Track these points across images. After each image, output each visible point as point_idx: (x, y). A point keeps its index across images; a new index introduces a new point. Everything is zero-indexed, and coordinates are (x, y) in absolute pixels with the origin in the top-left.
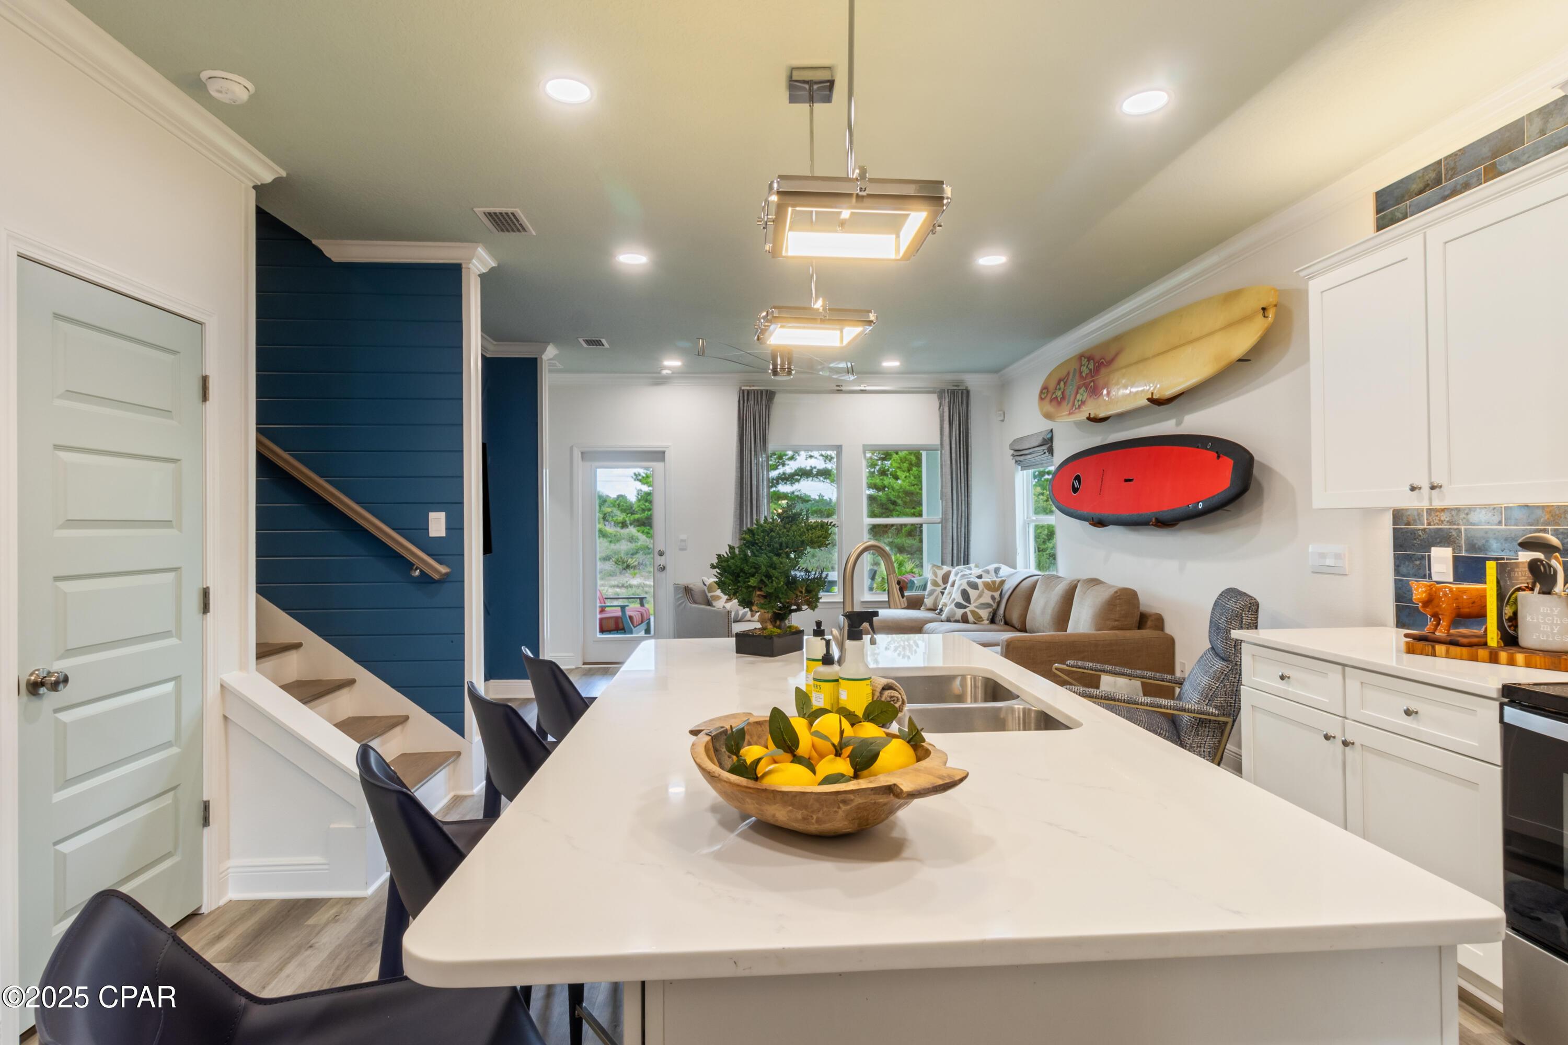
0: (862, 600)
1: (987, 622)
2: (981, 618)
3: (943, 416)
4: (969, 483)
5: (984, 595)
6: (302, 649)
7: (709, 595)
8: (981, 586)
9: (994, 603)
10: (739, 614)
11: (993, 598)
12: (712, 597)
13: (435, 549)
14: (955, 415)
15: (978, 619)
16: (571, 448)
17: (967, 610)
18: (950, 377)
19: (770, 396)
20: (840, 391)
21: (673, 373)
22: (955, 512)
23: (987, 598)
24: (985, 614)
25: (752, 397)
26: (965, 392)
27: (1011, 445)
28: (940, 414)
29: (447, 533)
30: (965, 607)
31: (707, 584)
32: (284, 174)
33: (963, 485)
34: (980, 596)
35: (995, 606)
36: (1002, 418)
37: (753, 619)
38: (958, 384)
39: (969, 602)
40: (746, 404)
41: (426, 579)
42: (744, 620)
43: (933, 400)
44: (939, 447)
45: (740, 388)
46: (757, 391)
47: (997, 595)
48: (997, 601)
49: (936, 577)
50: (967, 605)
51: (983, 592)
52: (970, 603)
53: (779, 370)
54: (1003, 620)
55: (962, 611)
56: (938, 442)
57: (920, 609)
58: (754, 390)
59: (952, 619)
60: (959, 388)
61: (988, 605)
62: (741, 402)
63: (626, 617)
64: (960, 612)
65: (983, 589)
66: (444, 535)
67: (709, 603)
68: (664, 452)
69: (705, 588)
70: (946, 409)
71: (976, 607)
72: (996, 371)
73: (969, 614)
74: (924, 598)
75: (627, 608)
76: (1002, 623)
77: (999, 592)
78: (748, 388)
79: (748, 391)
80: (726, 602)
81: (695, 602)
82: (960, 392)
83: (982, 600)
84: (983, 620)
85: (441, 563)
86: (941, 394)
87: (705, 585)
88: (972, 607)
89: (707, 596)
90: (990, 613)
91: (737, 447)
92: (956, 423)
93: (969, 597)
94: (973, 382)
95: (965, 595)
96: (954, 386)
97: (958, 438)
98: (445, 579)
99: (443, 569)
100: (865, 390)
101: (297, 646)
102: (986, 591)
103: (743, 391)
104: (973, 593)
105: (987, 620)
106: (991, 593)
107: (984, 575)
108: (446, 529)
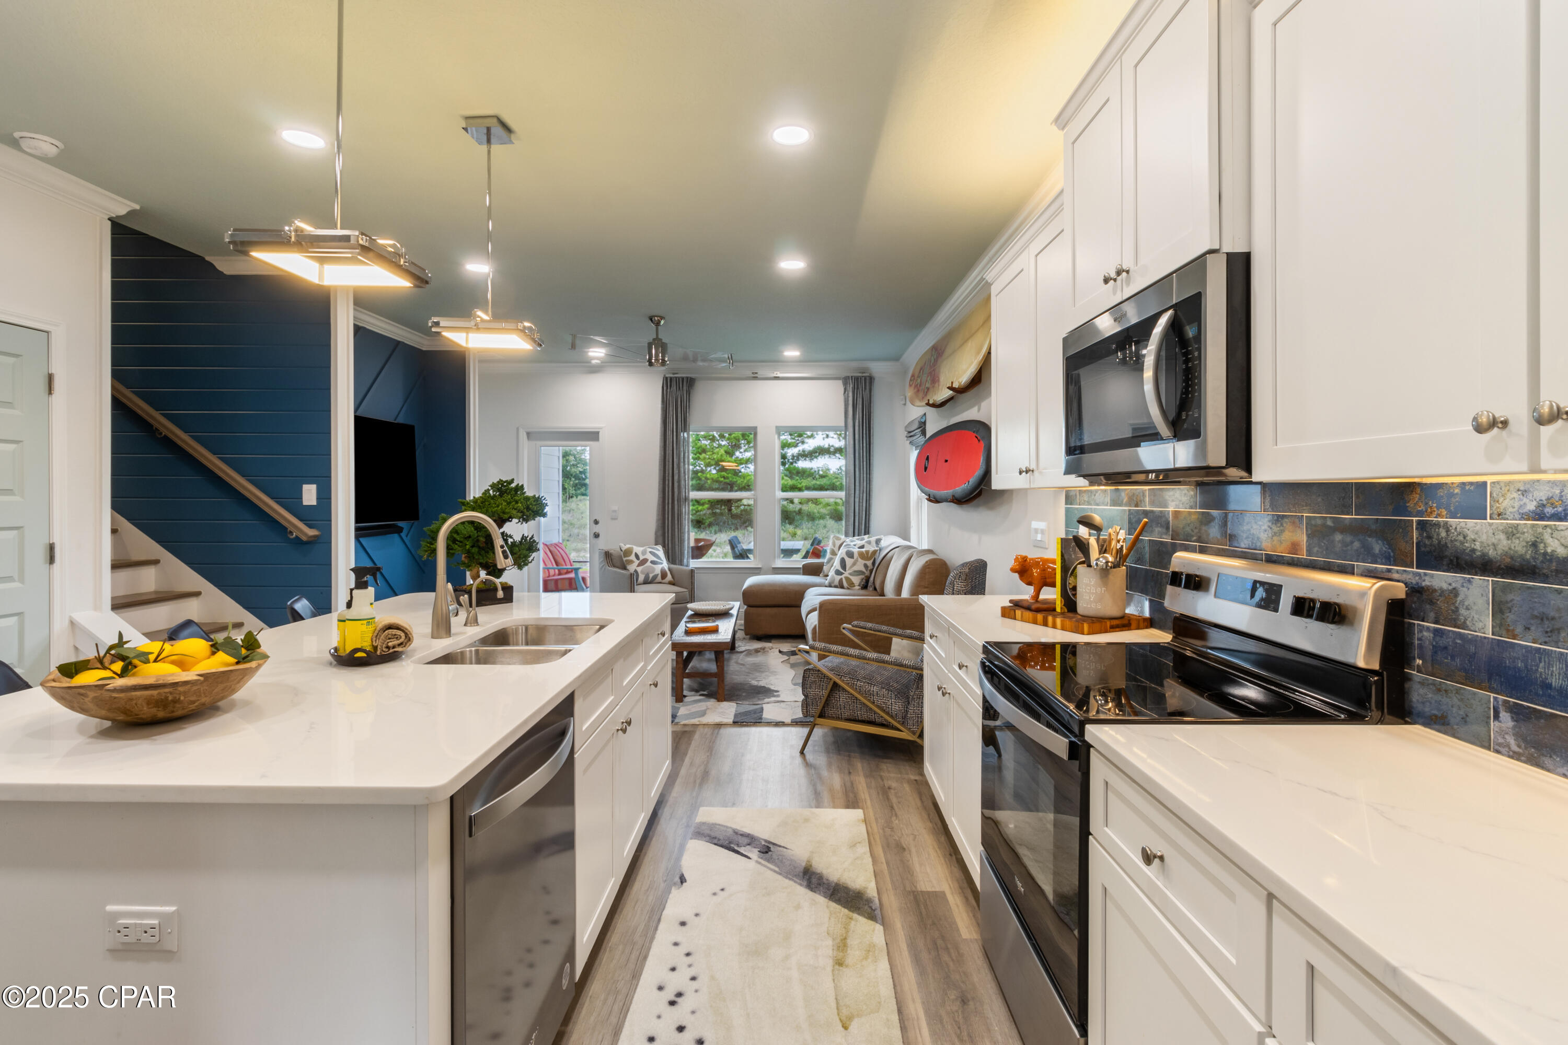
0: (773, 566)
1: (858, 587)
2: (853, 584)
3: (848, 401)
4: (871, 461)
5: (858, 563)
6: (201, 597)
7: (625, 559)
8: (856, 555)
9: (867, 570)
10: (649, 577)
11: (866, 566)
12: (626, 561)
13: (305, 514)
14: (859, 399)
15: (851, 584)
16: (518, 429)
17: (843, 576)
18: (855, 364)
19: (690, 383)
20: (755, 378)
21: (602, 363)
22: (857, 488)
23: (860, 566)
24: (856, 580)
25: (674, 383)
26: (868, 378)
27: (906, 427)
28: (845, 399)
29: (317, 502)
30: (841, 574)
31: (623, 549)
32: (137, 207)
33: (865, 463)
34: (854, 564)
35: (867, 573)
36: (904, 403)
37: (664, 581)
38: (863, 370)
39: (845, 569)
40: (669, 390)
41: (298, 542)
42: (656, 581)
43: (838, 386)
44: (844, 428)
45: (665, 375)
46: (679, 378)
47: (869, 563)
48: (869, 569)
49: (834, 547)
50: (843, 572)
51: (857, 560)
52: (845, 571)
53: (653, 361)
54: (873, 586)
55: (839, 577)
56: (843, 424)
57: (819, 575)
58: (676, 377)
59: (833, 585)
60: (864, 375)
61: (859, 573)
62: (665, 388)
63: (579, 578)
64: (838, 578)
65: (857, 558)
66: (315, 504)
67: (625, 568)
68: (598, 433)
69: (622, 553)
70: (851, 394)
71: (850, 574)
72: (897, 359)
73: (844, 580)
74: (823, 565)
75: (580, 570)
76: (871, 589)
77: (872, 561)
78: (672, 376)
79: (671, 378)
80: (638, 566)
81: (614, 566)
82: (863, 378)
83: (856, 568)
84: (854, 586)
85: (310, 526)
86: (846, 380)
87: (621, 550)
88: (846, 574)
89: (622, 560)
90: (862, 579)
91: (661, 428)
92: (859, 406)
93: (845, 565)
94: (878, 369)
95: (843, 563)
96: (860, 372)
97: (861, 421)
98: (312, 541)
99: (312, 532)
100: (778, 377)
101: (197, 594)
102: (860, 560)
103: (667, 378)
104: (849, 562)
105: (859, 586)
106: (864, 562)
107: (866, 545)
108: (317, 499)
